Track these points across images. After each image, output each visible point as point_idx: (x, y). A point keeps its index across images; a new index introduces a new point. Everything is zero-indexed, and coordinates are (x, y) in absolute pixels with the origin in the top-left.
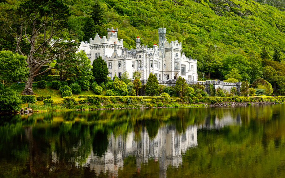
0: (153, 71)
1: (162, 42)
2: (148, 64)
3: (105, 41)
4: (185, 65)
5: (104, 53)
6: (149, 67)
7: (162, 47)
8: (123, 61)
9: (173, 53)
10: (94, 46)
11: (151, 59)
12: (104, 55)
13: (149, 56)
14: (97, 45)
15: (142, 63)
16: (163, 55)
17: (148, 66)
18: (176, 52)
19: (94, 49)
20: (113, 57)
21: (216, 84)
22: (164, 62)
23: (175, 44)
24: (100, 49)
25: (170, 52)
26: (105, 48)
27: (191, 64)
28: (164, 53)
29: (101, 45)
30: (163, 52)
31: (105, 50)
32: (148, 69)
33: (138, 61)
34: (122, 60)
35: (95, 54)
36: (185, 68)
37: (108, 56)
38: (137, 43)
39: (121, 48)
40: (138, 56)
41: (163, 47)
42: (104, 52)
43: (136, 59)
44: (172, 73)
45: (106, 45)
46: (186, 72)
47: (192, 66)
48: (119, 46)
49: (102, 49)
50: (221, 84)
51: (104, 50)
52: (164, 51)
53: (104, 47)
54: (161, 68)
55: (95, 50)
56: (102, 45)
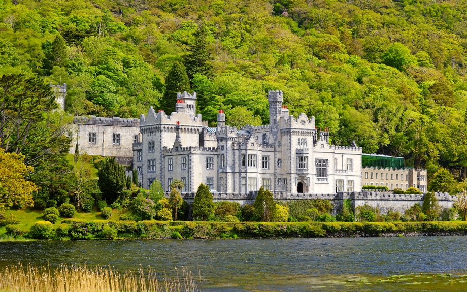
0: (246, 174)
1: (275, 117)
2: (236, 161)
3: (162, 120)
4: (326, 161)
5: (161, 143)
6: (239, 166)
7: (274, 127)
8: (188, 157)
9: (292, 139)
10: (147, 129)
11: (243, 152)
12: (161, 146)
13: (239, 147)
14: (150, 127)
15: (225, 159)
16: (277, 142)
17: (237, 165)
18: (301, 137)
19: (146, 134)
20: (175, 149)
21: (356, 198)
22: (278, 156)
23: (299, 122)
24: (155, 135)
25: (289, 137)
26: (163, 133)
27: (345, 157)
28: (279, 137)
29: (156, 128)
30: (275, 137)
31: (163, 136)
32: (237, 170)
33: (220, 156)
34: (186, 156)
35: (147, 143)
36: (327, 165)
37: (168, 148)
38: (219, 123)
39: (198, 130)
40: (220, 147)
41: (276, 127)
42: (161, 139)
43: (216, 153)
44: (291, 176)
45: (165, 128)
46: (329, 173)
47: (350, 160)
48: (193, 128)
49: (158, 134)
50: (369, 197)
51: (161, 136)
52: (279, 134)
53: (161, 132)
54: (270, 168)
55: (148, 136)
56: (157, 126)
